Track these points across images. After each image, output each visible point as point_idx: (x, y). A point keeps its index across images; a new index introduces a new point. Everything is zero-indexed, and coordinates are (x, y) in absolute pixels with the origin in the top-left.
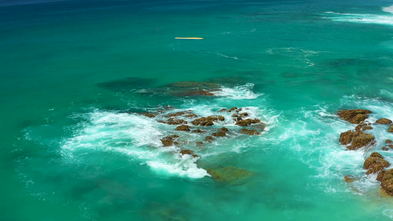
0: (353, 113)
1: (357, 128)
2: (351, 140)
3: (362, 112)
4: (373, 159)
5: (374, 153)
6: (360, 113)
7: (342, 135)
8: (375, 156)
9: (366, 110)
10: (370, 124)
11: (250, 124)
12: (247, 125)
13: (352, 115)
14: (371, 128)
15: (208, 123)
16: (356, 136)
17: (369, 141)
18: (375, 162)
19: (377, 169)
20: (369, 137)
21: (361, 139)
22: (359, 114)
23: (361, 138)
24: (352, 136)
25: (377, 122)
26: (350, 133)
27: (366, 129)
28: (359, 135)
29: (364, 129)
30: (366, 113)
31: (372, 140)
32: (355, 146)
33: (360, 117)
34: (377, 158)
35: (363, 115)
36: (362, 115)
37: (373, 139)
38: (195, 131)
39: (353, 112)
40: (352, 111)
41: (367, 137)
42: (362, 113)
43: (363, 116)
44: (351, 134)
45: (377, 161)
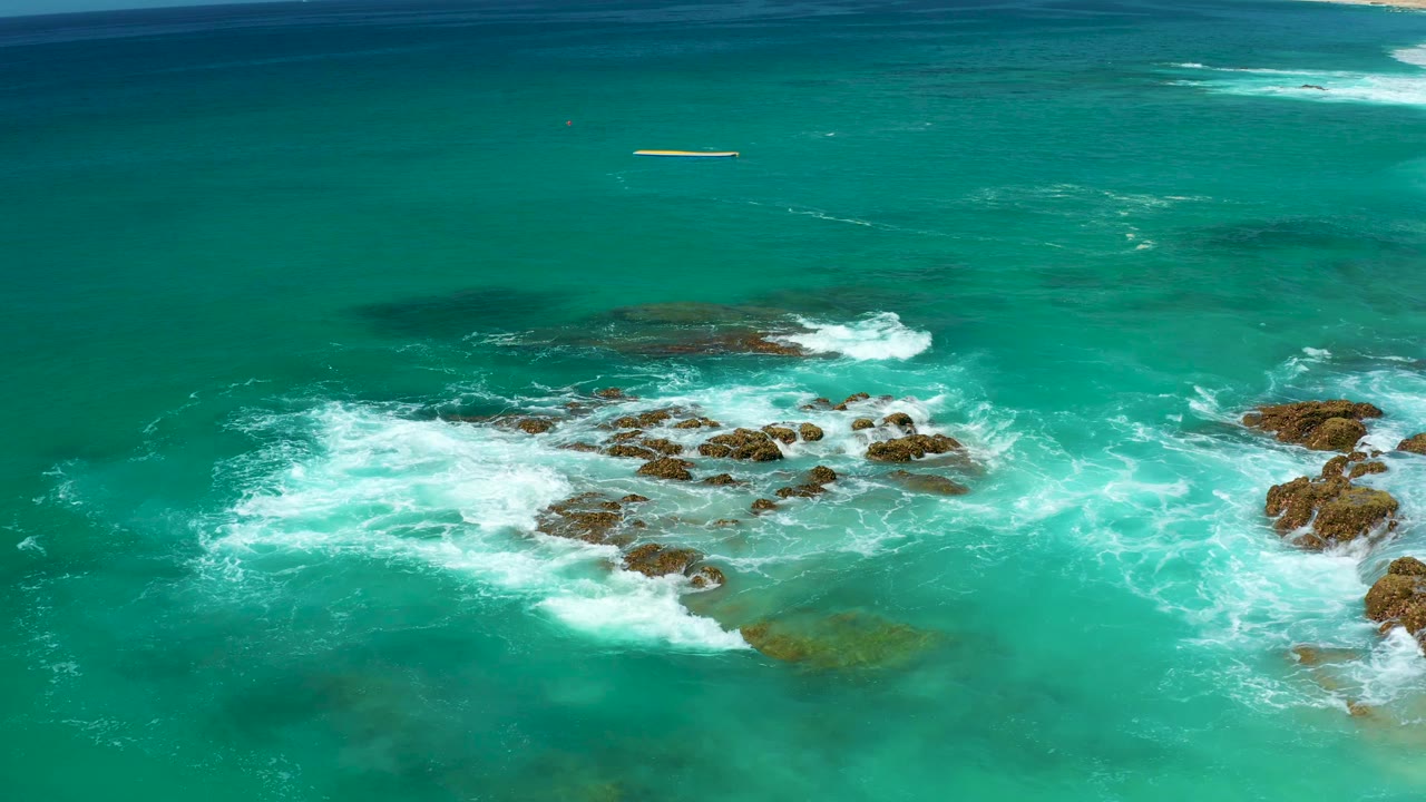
0: (1311, 414)
1: (1331, 470)
2: (1309, 514)
3: (1346, 411)
4: (1403, 584)
5: (1401, 561)
6: (1337, 415)
7: (1277, 495)
8: (1407, 573)
9: (1360, 405)
10: (1376, 453)
11: (921, 455)
12: (908, 458)
13: (1307, 423)
14: (1382, 469)
15: (762, 450)
16: (1328, 497)
17: (1377, 515)
18: (1410, 594)
19: (1419, 621)
20: (1377, 503)
21: (1348, 510)
22: (1335, 419)
23: (1349, 505)
24: (1312, 497)
25: (1403, 446)
26: (1304, 486)
27: (1364, 473)
28: (1338, 493)
29: (1358, 472)
30: (1360, 415)
31: (1389, 514)
32: (1326, 534)
33: (1338, 427)
34: (1417, 579)
35: (1350, 422)
36: (1344, 420)
37: (1393, 507)
38: (710, 481)
39: (1310, 410)
40: (1307, 406)
41: (1371, 501)
42: (1345, 415)
43: (1348, 425)
44: (1308, 491)
45: (1415, 591)
